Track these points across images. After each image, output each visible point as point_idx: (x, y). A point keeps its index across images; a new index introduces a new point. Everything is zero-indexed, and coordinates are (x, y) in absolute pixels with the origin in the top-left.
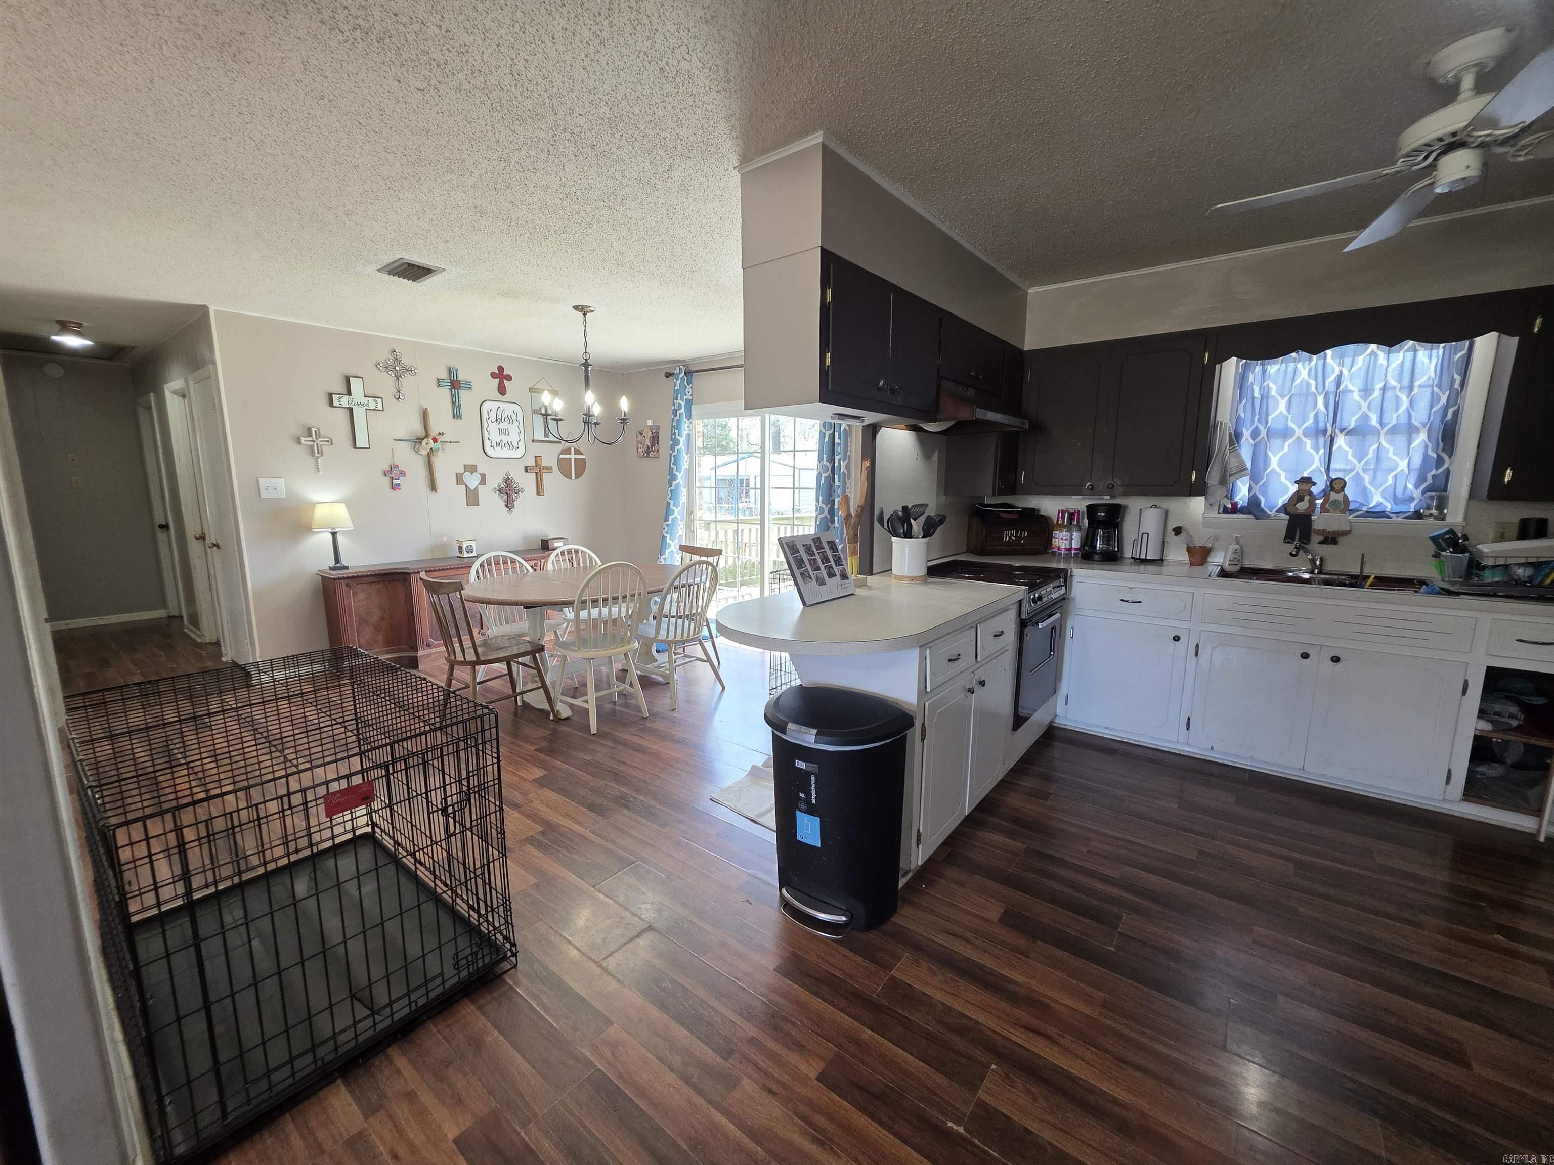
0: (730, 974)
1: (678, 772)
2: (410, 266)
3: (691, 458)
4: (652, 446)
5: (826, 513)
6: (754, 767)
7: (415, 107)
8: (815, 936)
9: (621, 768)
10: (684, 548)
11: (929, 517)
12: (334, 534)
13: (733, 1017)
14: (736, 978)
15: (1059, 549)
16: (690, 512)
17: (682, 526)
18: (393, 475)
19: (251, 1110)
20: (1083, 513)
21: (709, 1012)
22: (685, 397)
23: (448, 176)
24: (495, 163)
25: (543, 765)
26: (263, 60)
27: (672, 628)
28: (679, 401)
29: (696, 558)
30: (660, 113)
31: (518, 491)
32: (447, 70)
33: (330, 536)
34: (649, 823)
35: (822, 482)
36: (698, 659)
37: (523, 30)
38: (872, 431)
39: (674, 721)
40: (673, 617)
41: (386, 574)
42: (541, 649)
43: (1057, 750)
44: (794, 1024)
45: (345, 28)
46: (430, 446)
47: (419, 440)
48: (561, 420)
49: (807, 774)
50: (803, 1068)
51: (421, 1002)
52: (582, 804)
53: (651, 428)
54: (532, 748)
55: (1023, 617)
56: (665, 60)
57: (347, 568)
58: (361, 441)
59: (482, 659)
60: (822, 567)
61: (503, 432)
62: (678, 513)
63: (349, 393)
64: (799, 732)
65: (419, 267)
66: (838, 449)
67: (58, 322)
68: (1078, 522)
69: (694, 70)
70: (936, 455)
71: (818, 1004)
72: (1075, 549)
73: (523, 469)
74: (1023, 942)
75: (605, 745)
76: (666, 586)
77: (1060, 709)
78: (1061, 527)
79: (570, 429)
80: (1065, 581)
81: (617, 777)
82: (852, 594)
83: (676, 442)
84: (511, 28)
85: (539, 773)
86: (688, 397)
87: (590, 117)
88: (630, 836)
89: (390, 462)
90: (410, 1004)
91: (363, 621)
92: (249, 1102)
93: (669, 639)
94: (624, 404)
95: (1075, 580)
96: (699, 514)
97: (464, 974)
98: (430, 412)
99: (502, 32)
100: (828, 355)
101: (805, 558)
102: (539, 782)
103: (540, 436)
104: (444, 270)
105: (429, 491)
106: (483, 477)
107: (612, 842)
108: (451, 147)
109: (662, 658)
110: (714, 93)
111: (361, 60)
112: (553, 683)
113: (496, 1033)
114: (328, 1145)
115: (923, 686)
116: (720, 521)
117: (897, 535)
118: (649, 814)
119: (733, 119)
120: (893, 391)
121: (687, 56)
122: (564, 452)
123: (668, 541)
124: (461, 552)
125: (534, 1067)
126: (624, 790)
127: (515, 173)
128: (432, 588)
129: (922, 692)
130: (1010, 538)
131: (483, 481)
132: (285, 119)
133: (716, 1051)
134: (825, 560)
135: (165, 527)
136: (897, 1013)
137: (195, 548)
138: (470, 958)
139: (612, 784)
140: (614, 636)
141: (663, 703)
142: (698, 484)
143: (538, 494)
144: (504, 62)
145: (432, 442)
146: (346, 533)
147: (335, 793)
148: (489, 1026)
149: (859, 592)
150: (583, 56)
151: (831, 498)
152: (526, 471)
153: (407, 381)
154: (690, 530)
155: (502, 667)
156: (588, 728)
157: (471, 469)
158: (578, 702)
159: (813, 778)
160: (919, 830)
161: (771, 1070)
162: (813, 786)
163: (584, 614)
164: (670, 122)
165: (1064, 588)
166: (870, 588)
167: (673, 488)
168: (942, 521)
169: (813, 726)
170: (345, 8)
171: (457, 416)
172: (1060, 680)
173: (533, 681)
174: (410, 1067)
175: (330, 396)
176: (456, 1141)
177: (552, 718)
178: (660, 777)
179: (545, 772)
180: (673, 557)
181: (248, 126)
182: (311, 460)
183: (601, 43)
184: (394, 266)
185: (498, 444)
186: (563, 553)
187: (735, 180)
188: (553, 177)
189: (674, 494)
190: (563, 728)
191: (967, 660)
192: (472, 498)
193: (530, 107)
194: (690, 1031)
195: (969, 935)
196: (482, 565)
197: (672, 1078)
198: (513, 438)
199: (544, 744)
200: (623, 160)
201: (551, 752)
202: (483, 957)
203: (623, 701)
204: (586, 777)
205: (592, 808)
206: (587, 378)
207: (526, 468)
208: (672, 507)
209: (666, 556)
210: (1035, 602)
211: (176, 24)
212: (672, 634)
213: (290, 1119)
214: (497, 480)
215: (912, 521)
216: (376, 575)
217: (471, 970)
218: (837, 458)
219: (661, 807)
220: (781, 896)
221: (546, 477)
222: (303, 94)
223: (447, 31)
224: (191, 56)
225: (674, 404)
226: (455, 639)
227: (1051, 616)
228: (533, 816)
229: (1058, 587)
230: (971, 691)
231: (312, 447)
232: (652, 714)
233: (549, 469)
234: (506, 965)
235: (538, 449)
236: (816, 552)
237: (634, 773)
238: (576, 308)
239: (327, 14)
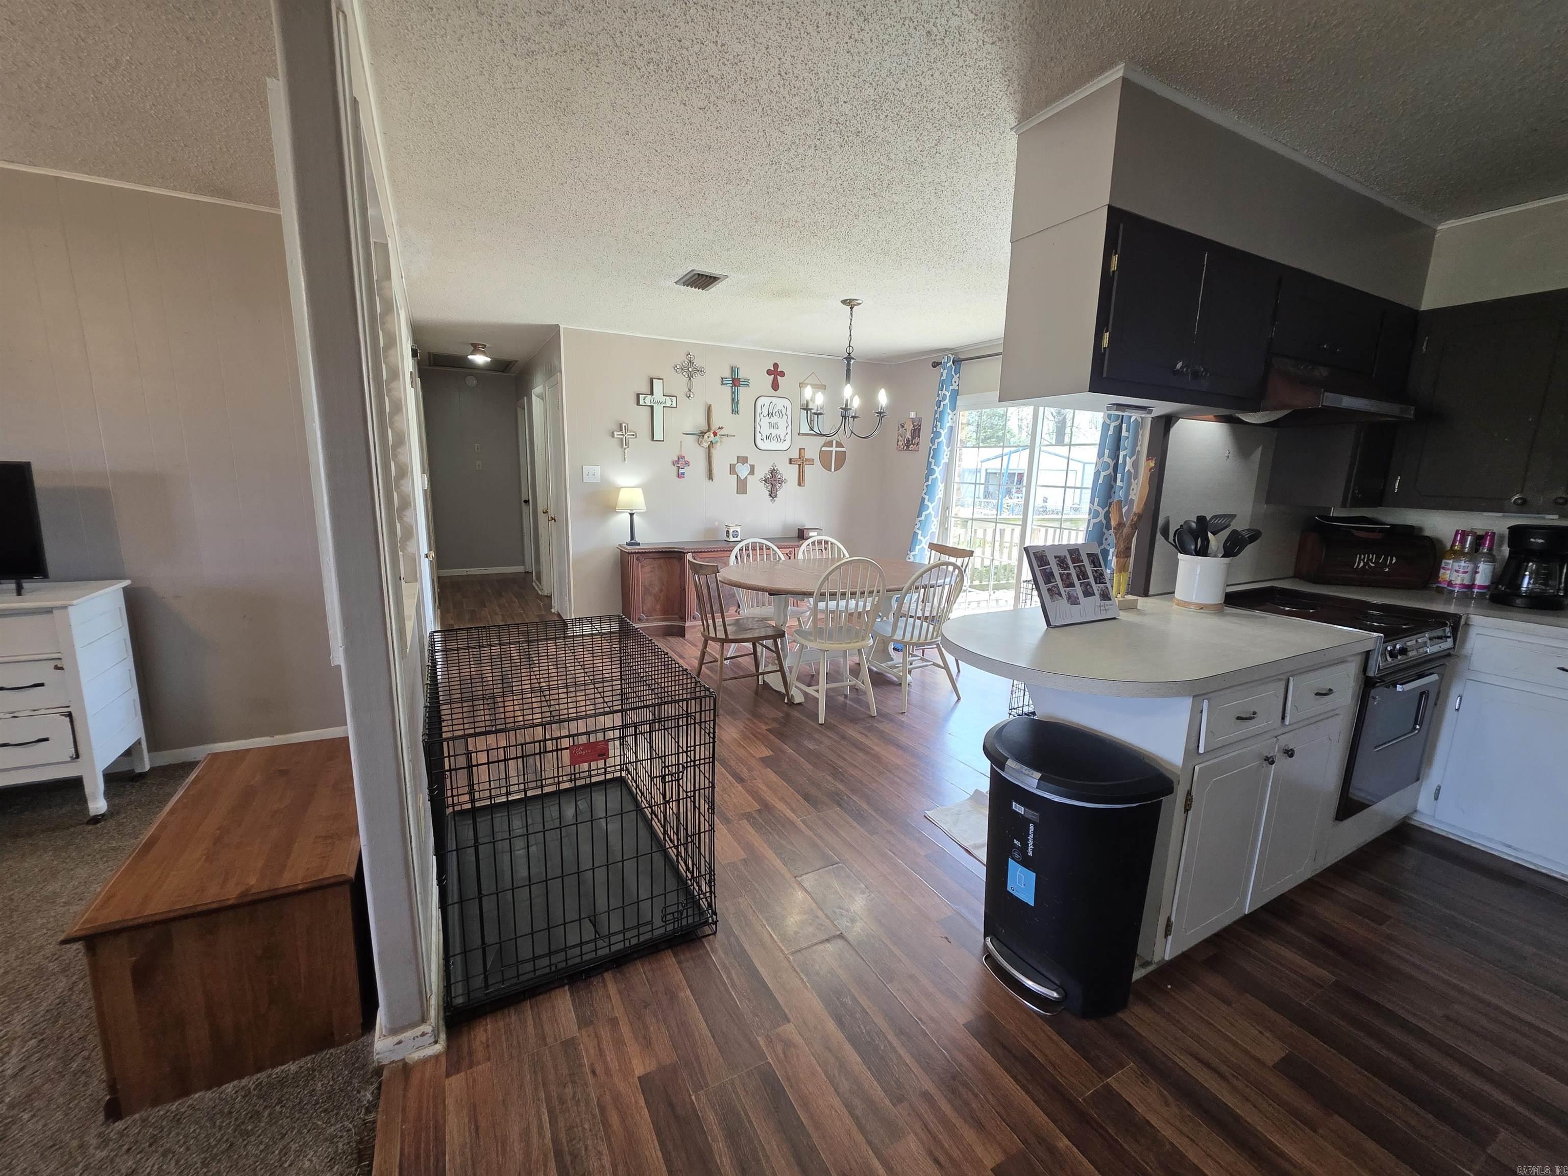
0: (914, 1013)
1: (896, 779)
2: (701, 276)
3: (951, 452)
4: (913, 438)
5: (1101, 517)
6: (977, 791)
7: (699, 126)
8: (1017, 1002)
9: (840, 763)
10: (932, 546)
11: (1234, 532)
12: (632, 515)
13: (908, 1059)
14: (921, 1020)
15: (1450, 583)
16: (946, 508)
17: (935, 523)
18: (680, 463)
19: (504, 988)
20: (1502, 537)
21: (885, 1046)
22: (951, 388)
23: (729, 187)
24: (767, 167)
25: (770, 746)
26: (584, 109)
27: (909, 629)
28: (944, 392)
29: (945, 558)
30: (928, 83)
31: (781, 482)
32: (723, 84)
33: (629, 515)
34: (858, 827)
35: (1100, 481)
36: (935, 664)
37: (789, 26)
38: (1166, 423)
39: (901, 725)
40: (911, 617)
41: (666, 552)
42: (782, 635)
43: (1412, 858)
44: (976, 1096)
45: (640, 64)
46: (710, 439)
47: (702, 434)
48: (821, 414)
49: (1024, 822)
50: (979, 1150)
51: (634, 941)
52: (798, 792)
53: (913, 420)
54: (764, 727)
55: (1371, 673)
56: (932, 21)
57: (639, 544)
58: (658, 435)
59: (730, 637)
60: (1077, 583)
61: (773, 426)
62: (932, 508)
63: (652, 394)
64: (1019, 772)
65: (707, 276)
66: (1125, 443)
67: (472, 344)
68: (1490, 549)
69: (966, 25)
70: (1258, 453)
71: (1007, 1081)
72: (1481, 587)
73: (788, 461)
74: (1310, 1109)
75: (830, 738)
76: (906, 586)
77: (1424, 802)
78: (1457, 555)
79: (827, 424)
80: (1455, 631)
81: (836, 772)
82: (1115, 618)
83: (937, 435)
84: (778, 27)
85: (767, 753)
86: (955, 387)
87: (855, 103)
88: (836, 833)
89: (678, 453)
90: (624, 940)
91: (646, 591)
92: (503, 981)
93: (905, 640)
94: (883, 398)
95: (1473, 632)
96: (954, 510)
97: (670, 927)
98: (713, 409)
99: (770, 33)
100: (1107, 335)
101: (1057, 572)
102: (764, 761)
103: (805, 429)
104: (727, 276)
105: (707, 480)
106: (752, 467)
107: (820, 837)
108: (729, 159)
109: (897, 657)
110: (988, 46)
111: (655, 92)
112: (790, 668)
113: (689, 992)
114: (550, 1040)
115: (1194, 745)
116: (976, 520)
117: (1185, 552)
118: (859, 816)
119: (1010, 72)
120: (1196, 375)
121: (957, 11)
122: (825, 445)
123: (919, 537)
124: (728, 537)
125: (714, 1037)
126: (840, 787)
127: (785, 174)
128: (696, 568)
129: (1192, 751)
130: (1366, 564)
131: (752, 472)
132: (601, 158)
133: (885, 1092)
134: (1082, 575)
135: (527, 502)
136: (1107, 1131)
137: (542, 518)
138: (676, 915)
139: (829, 778)
140: (849, 630)
141: (892, 703)
142: (957, 479)
143: (799, 485)
144: (772, 64)
145: (712, 435)
146: (641, 514)
147: (579, 745)
148: (684, 982)
149: (1123, 616)
150: (846, 38)
151: (1110, 501)
152: (790, 463)
153: (697, 379)
154: (944, 527)
155: (749, 645)
156: (816, 716)
157: (743, 460)
158: (810, 690)
159: (1032, 828)
160: (1169, 919)
161: (941, 1137)
162: (1031, 836)
163: (822, 605)
164: (938, 91)
165: (1450, 640)
166: (1141, 613)
167: (929, 483)
168: (1254, 536)
169: (1038, 770)
170: (641, 45)
171: (735, 411)
172: (1430, 763)
173: (774, 664)
174: (618, 996)
175: (638, 395)
176: (639, 1078)
177: (786, 701)
178: (877, 781)
179: (771, 753)
180: (923, 555)
181: (576, 170)
182: (620, 450)
183: (865, 20)
184: (687, 277)
185: (767, 437)
186: (813, 543)
187: (1011, 142)
188: (820, 172)
189: (930, 490)
190: (796, 713)
191: (1267, 720)
192: (742, 487)
193: (797, 105)
194: (863, 1059)
195: (1224, 1068)
196: (741, 550)
197: (836, 1102)
198: (781, 431)
199: (775, 725)
200: (888, 143)
201: (781, 736)
202: (687, 917)
203: (854, 696)
204: (807, 766)
205: (807, 797)
206: (848, 371)
207: (790, 459)
208: (926, 502)
209: (916, 552)
210: (1393, 654)
211: (525, 93)
212: (908, 635)
213: (529, 1006)
214: (762, 471)
215: (1210, 534)
216: (659, 552)
217: (676, 927)
218: (1122, 454)
219: (873, 813)
220: (985, 946)
221: (807, 468)
222: (613, 132)
223: (723, 45)
224: (536, 119)
225: (938, 395)
226: (709, 616)
227: (1421, 676)
228: (755, 794)
229: (1440, 638)
230: (1270, 761)
231: (622, 439)
232: (882, 715)
233: (811, 462)
234: (707, 930)
235: (803, 442)
236: (1071, 565)
237: (852, 771)
238: (844, 302)
239: (627, 54)
